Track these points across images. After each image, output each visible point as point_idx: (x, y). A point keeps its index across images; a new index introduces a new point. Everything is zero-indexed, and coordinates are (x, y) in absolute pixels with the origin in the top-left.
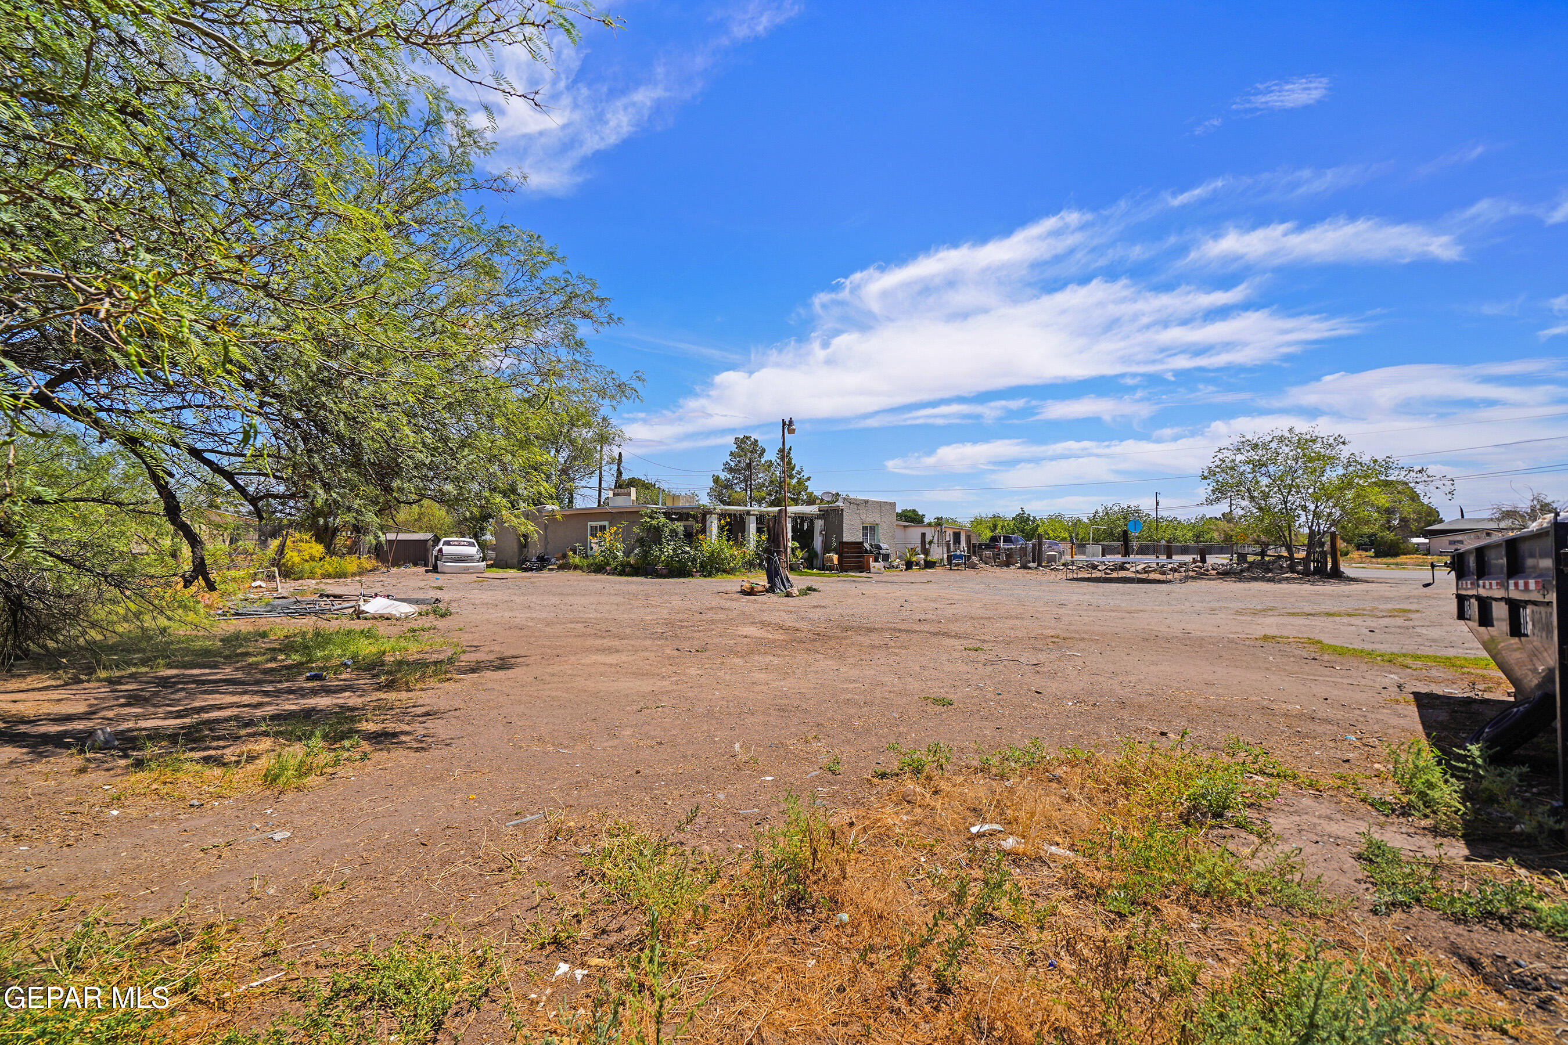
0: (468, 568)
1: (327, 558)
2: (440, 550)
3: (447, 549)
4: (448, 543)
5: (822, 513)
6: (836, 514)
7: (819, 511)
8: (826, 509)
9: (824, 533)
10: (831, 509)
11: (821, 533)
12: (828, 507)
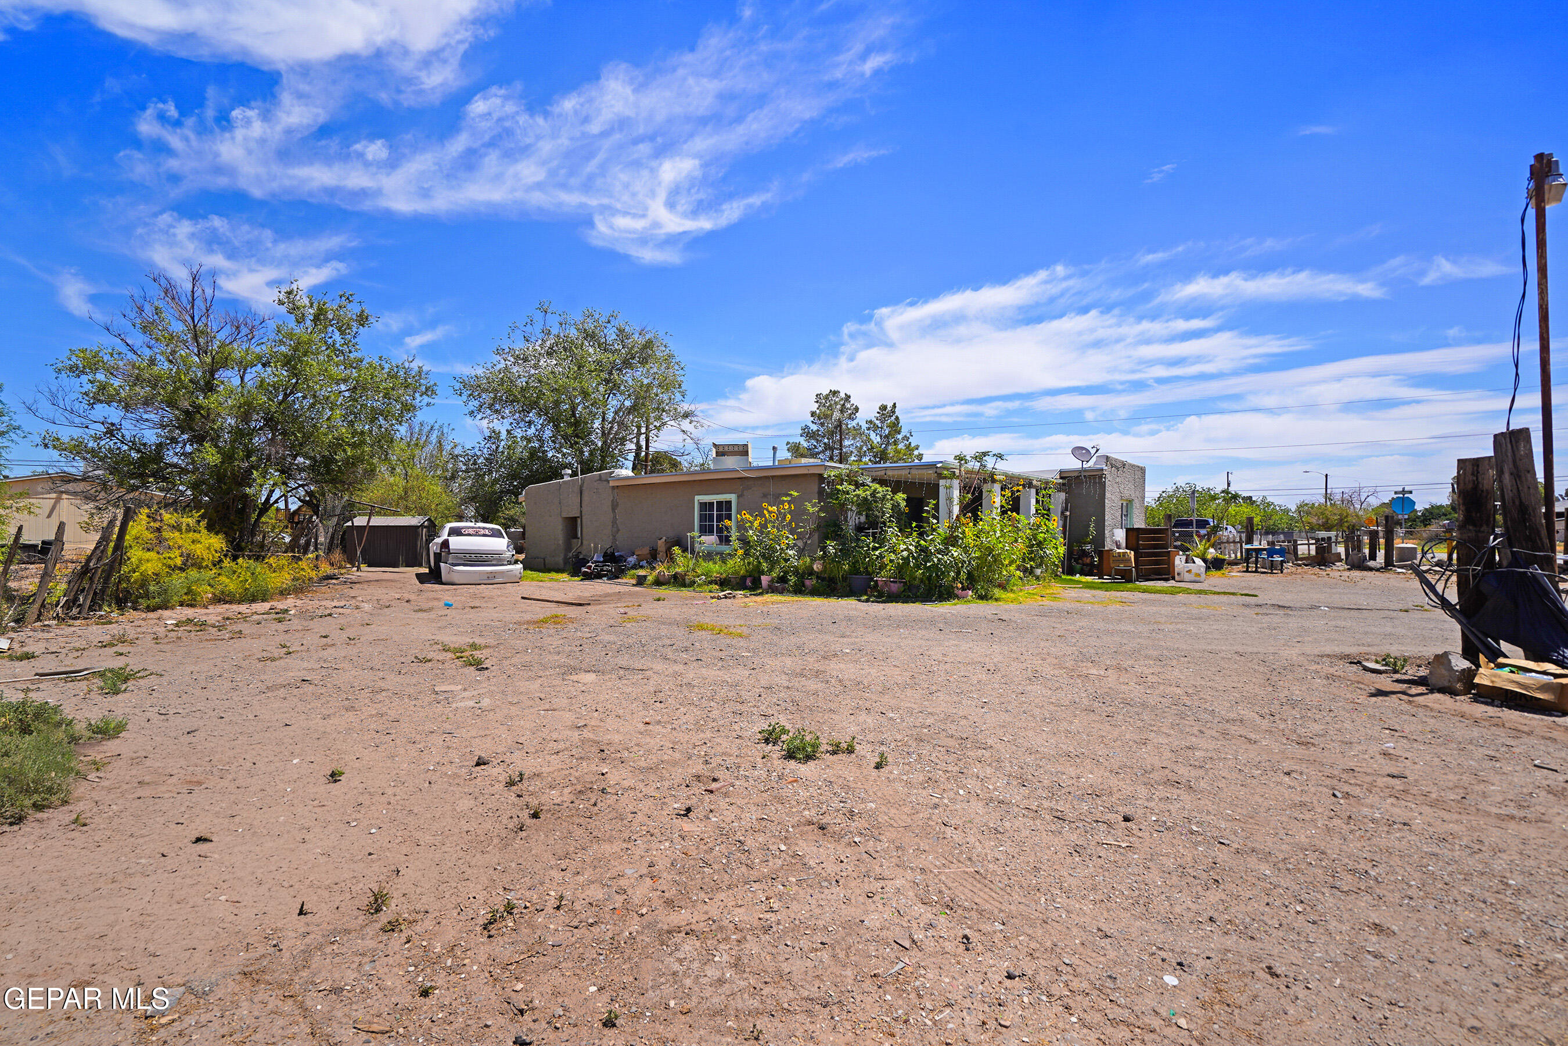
0: (493, 575)
1: (227, 563)
2: (445, 544)
3: (455, 543)
4: (455, 532)
5: (1065, 481)
6: (1095, 483)
7: (1061, 478)
8: (1076, 474)
9: (1068, 513)
10: (1087, 474)
11: (1062, 513)
12: (1080, 472)
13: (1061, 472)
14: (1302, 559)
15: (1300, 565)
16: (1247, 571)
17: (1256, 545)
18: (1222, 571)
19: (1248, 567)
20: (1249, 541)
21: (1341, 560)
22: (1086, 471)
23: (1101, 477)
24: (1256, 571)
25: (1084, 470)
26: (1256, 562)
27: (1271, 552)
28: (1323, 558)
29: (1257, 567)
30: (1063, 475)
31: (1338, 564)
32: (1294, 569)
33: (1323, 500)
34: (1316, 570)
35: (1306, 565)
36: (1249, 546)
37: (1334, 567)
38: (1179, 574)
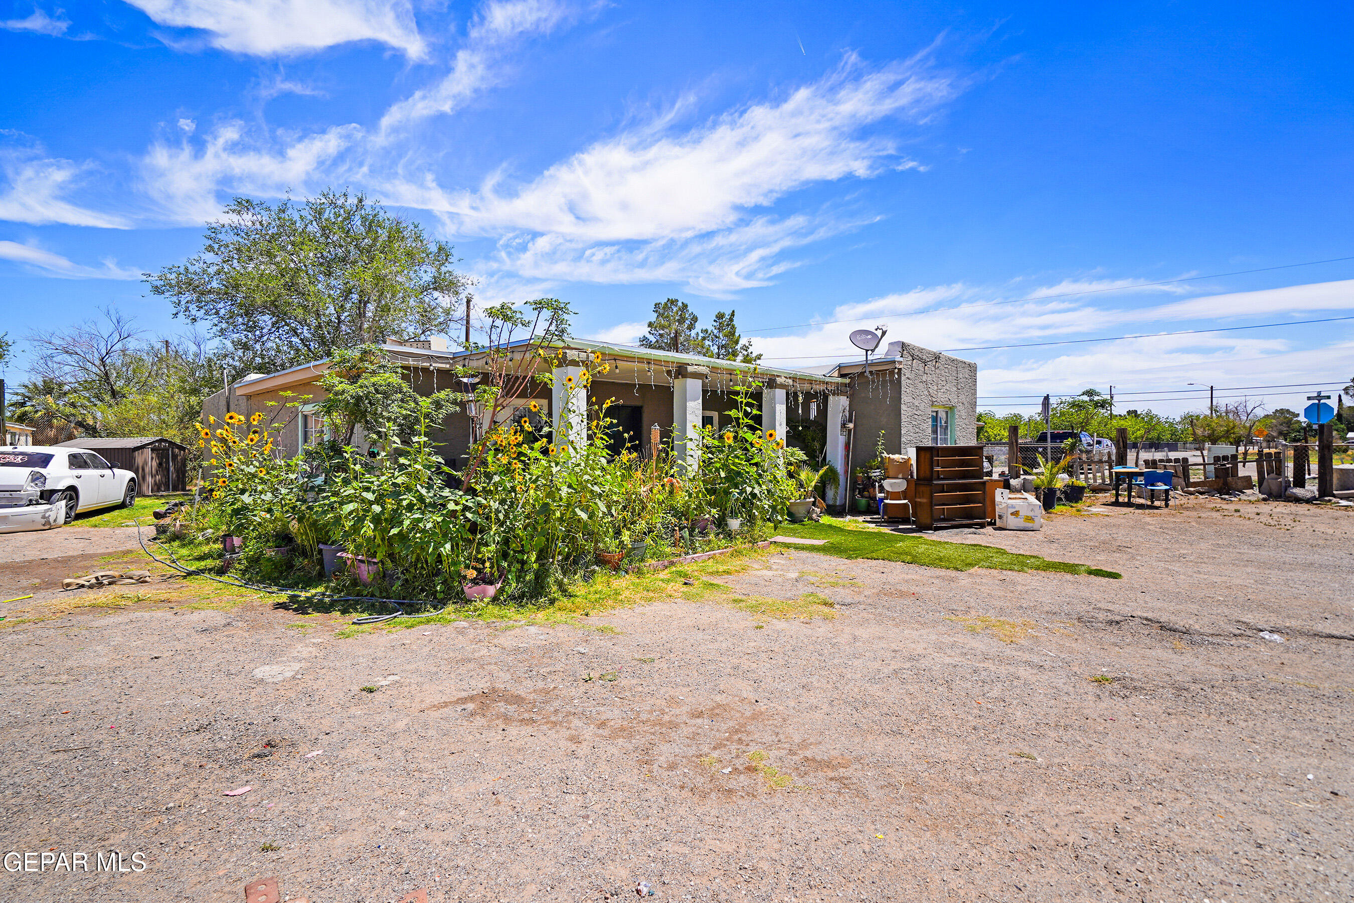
5: (847, 381)
6: (884, 381)
7: (842, 376)
8: (860, 370)
9: (851, 426)
10: (874, 369)
11: (844, 425)
12: (864, 366)
13: (840, 367)
14: (1195, 484)
15: (1191, 493)
16: (1116, 504)
17: (1131, 468)
18: (1079, 505)
19: (1117, 495)
20: (1122, 460)
21: (1251, 487)
22: (873, 364)
23: (892, 373)
24: (1129, 505)
25: (867, 364)
26: (1130, 490)
27: (1151, 479)
28: (1226, 483)
29: (1130, 496)
30: (842, 371)
31: (1248, 492)
32: (1184, 500)
33: (1208, 412)
34: (1216, 501)
35: (1202, 493)
36: (1119, 469)
37: (1243, 497)
38: (1000, 517)
